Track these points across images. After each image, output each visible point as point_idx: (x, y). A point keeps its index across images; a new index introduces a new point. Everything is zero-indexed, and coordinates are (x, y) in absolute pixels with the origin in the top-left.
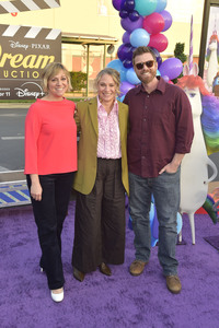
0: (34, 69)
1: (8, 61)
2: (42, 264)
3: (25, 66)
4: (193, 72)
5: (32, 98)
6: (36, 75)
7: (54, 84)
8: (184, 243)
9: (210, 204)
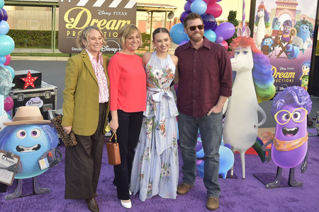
0: (114, 31)
1: (96, 24)
2: (115, 183)
3: (108, 28)
4: (245, 34)
5: (112, 52)
7: (131, 41)
8: (235, 177)
9: (259, 144)
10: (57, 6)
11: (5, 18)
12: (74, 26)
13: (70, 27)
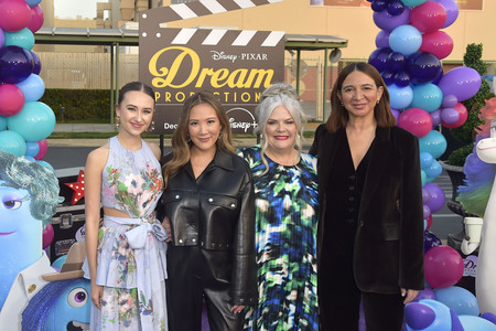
0: (244, 90)
1: (208, 78)
3: (232, 85)
6: (246, 97)
10: (136, 44)
11: (36, 69)
12: (167, 83)
13: (160, 83)
